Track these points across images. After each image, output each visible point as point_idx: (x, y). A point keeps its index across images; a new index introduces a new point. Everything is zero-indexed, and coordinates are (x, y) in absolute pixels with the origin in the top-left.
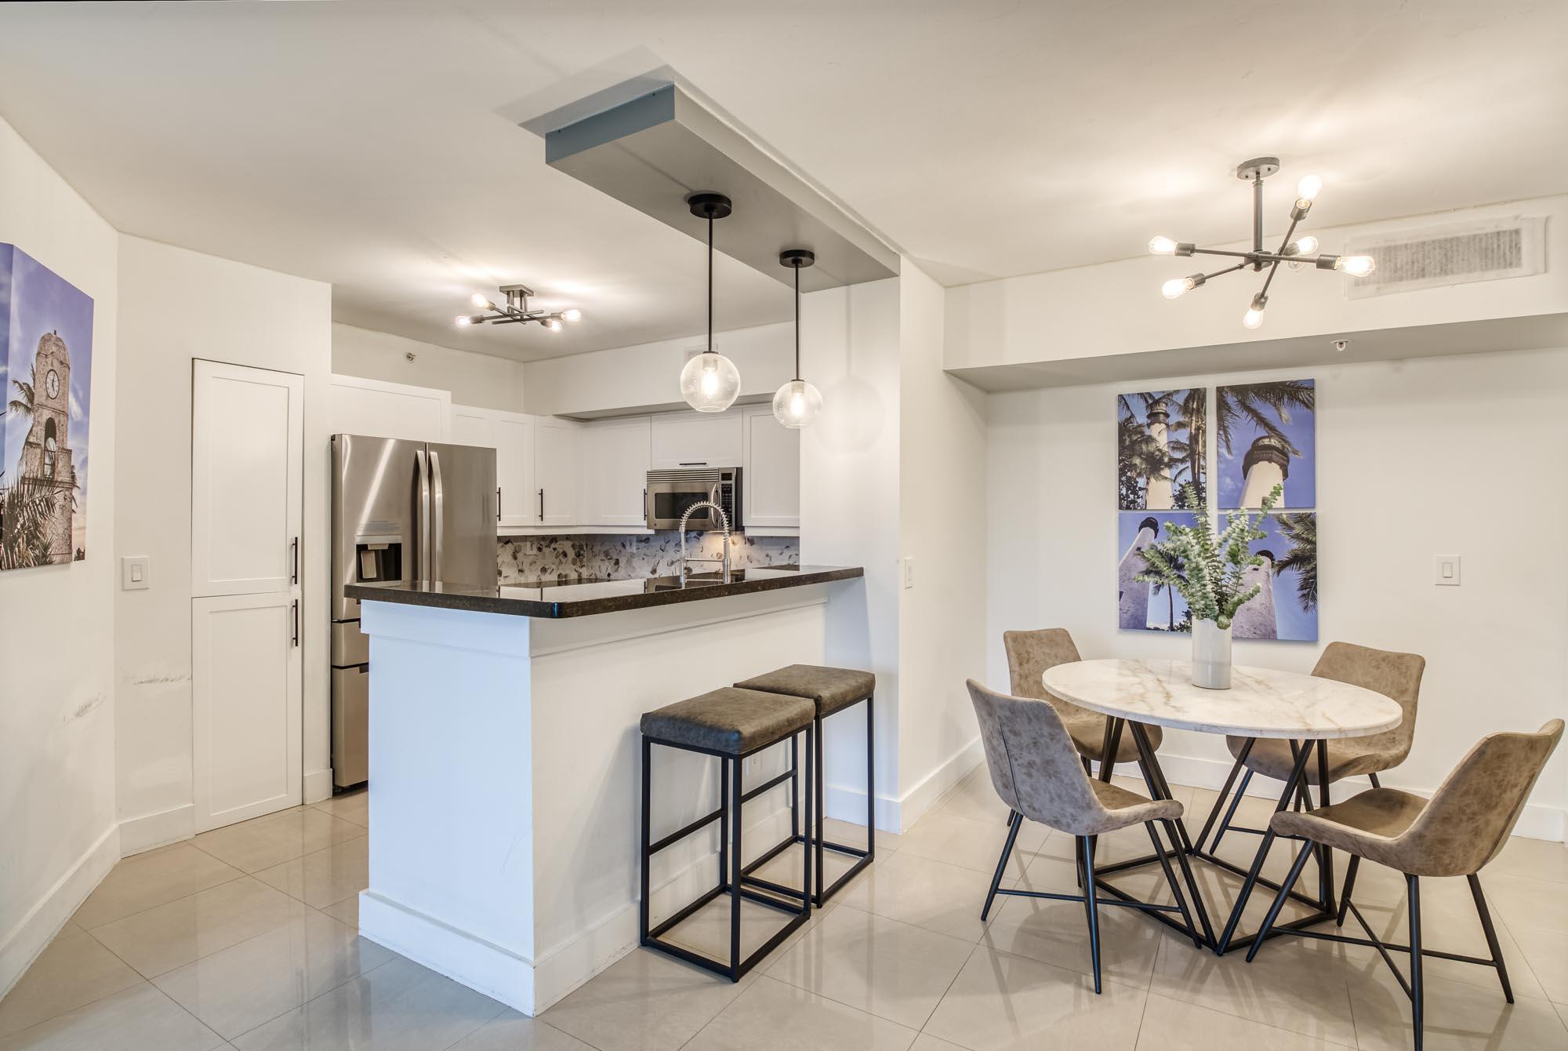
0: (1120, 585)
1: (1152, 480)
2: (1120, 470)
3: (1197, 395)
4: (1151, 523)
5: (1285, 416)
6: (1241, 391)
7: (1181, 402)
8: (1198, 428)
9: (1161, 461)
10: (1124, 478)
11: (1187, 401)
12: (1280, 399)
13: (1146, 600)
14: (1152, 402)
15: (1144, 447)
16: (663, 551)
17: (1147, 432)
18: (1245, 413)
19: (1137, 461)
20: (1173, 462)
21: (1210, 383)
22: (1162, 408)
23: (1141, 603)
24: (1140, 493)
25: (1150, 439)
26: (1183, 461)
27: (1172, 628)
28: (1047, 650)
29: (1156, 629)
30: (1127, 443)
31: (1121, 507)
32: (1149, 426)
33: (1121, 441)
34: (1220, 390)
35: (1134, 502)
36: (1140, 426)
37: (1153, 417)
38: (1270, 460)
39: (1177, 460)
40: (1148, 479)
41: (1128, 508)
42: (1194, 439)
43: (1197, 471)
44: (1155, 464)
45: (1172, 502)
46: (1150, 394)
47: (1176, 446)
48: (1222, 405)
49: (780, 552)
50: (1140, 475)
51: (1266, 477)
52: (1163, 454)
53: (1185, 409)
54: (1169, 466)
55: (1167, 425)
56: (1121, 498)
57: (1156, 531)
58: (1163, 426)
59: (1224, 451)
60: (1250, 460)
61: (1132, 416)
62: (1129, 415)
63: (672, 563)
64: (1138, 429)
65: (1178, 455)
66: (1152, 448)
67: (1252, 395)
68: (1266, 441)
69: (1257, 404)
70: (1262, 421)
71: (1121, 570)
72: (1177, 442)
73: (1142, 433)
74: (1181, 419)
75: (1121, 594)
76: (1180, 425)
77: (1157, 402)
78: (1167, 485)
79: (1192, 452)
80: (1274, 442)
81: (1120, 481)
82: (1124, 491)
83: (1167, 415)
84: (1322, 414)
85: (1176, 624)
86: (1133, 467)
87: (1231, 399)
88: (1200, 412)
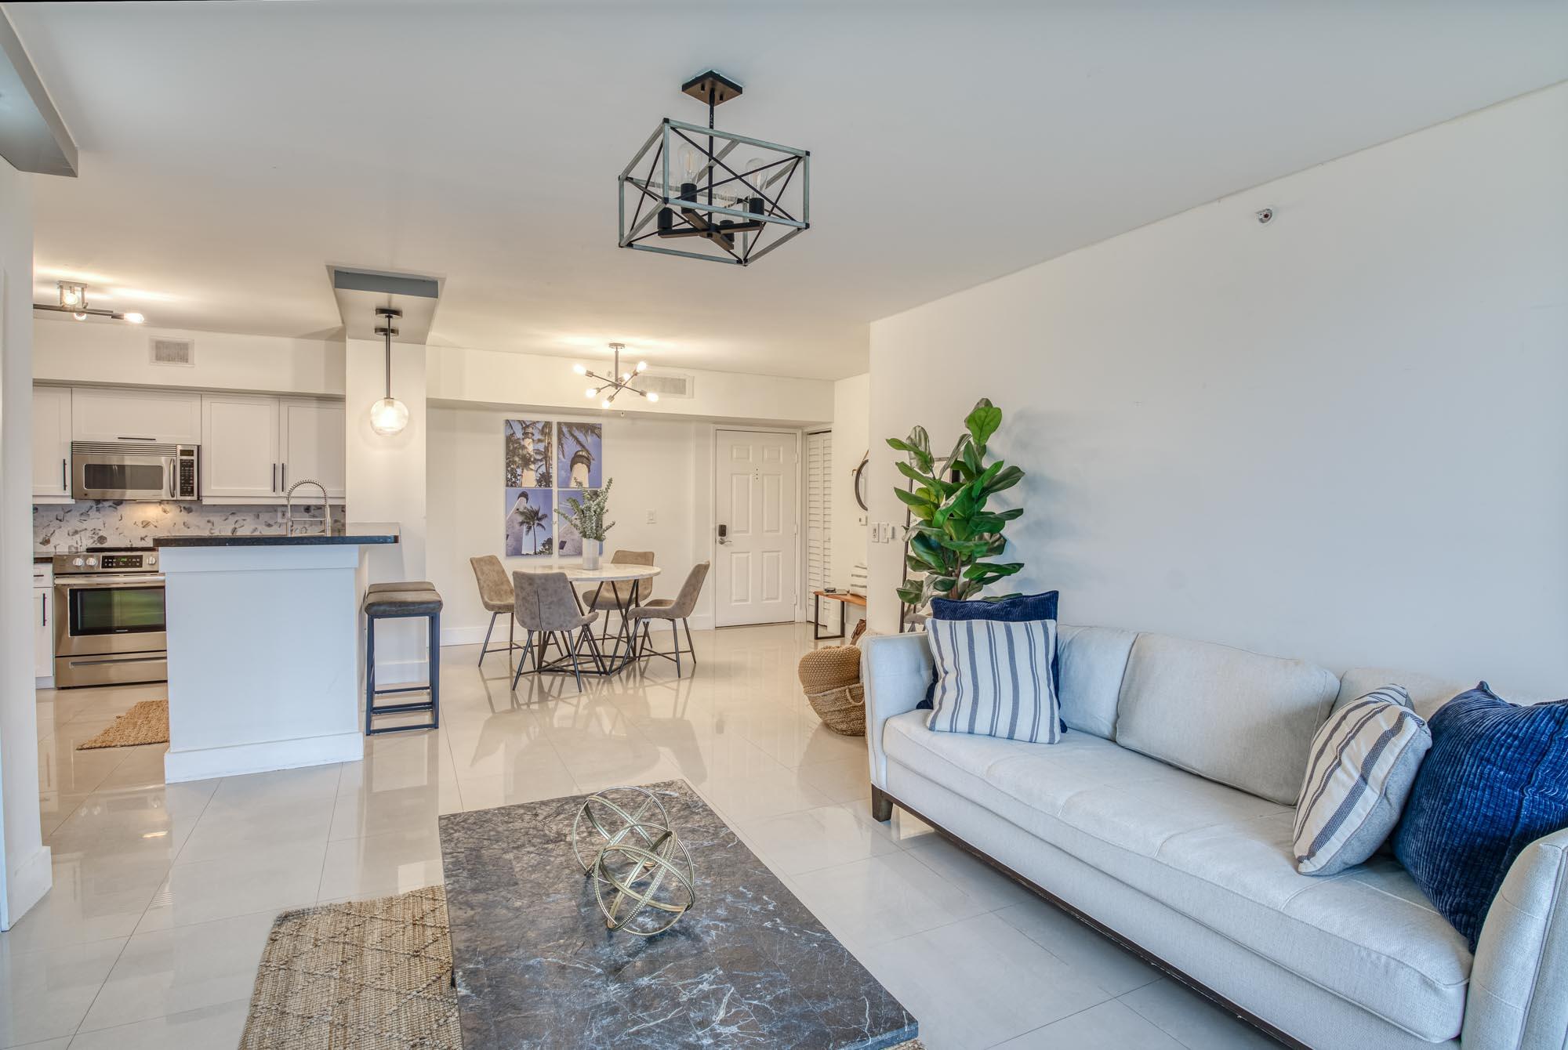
0: (507, 531)
1: (525, 470)
2: (507, 463)
3: (548, 425)
4: (524, 495)
5: (589, 440)
6: (570, 425)
7: (540, 428)
8: (549, 443)
9: (529, 460)
10: (509, 469)
11: (543, 428)
12: (587, 432)
13: (522, 538)
14: (525, 426)
15: (520, 451)
16: (60, 521)
17: (522, 443)
18: (571, 438)
19: (517, 459)
20: (535, 461)
21: (555, 419)
22: (530, 430)
23: (519, 540)
24: (519, 478)
25: (524, 447)
26: (541, 460)
27: (535, 553)
28: (489, 567)
29: (527, 554)
30: (511, 448)
31: (507, 485)
32: (523, 439)
33: (507, 447)
34: (559, 424)
35: (515, 482)
36: (519, 439)
37: (526, 434)
38: (583, 463)
39: (538, 460)
40: (523, 469)
41: (512, 486)
42: (547, 449)
43: (548, 466)
44: (527, 462)
45: (535, 483)
46: (524, 422)
47: (538, 452)
48: (560, 432)
49: (224, 518)
50: (518, 467)
51: (581, 472)
52: (531, 456)
53: (542, 432)
54: (534, 463)
55: (533, 440)
56: (508, 480)
57: (527, 499)
58: (531, 440)
59: (561, 456)
60: (573, 462)
61: (514, 433)
62: (512, 432)
63: (76, 532)
64: (517, 441)
65: (539, 457)
66: (525, 452)
67: (574, 429)
68: (581, 453)
69: (577, 433)
70: (579, 442)
71: (507, 522)
72: (538, 450)
73: (520, 443)
74: (540, 437)
75: (508, 536)
76: (540, 441)
77: (528, 426)
78: (533, 473)
79: (546, 456)
80: (584, 454)
81: (507, 470)
82: (509, 476)
83: (533, 435)
84: (605, 441)
85: (537, 551)
86: (514, 462)
87: (565, 430)
88: (549, 434)
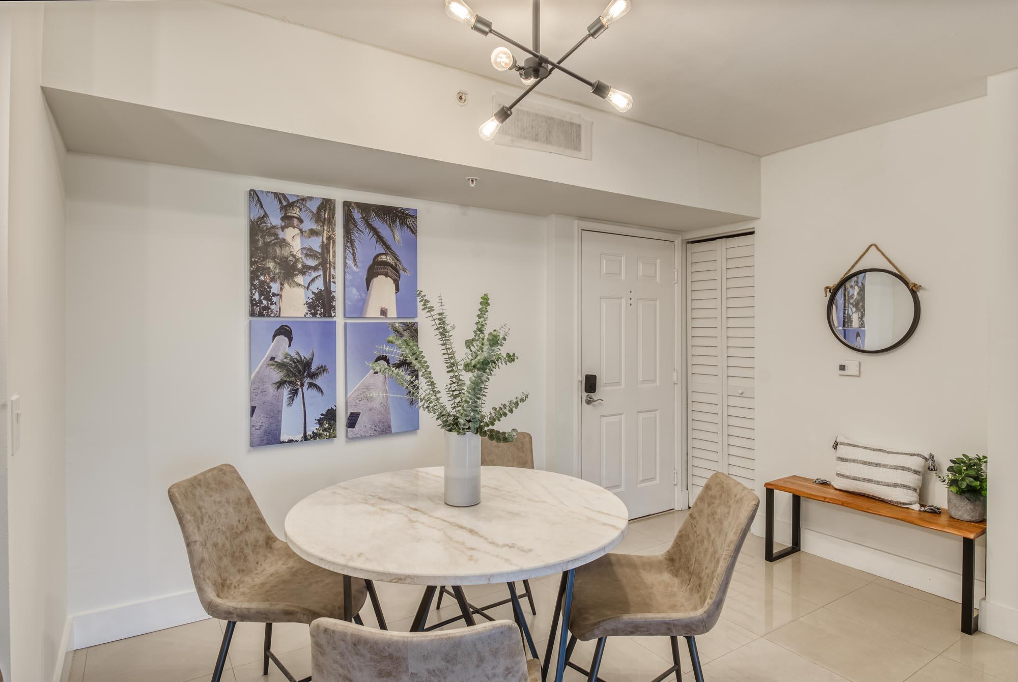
0: (251, 400)
1: (286, 285)
2: (252, 272)
3: (327, 204)
4: (284, 331)
5: (396, 236)
6: (365, 208)
7: (314, 210)
8: (329, 238)
9: (294, 267)
10: (256, 282)
11: (319, 209)
12: (394, 222)
13: (280, 412)
14: (287, 204)
15: (278, 250)
17: (281, 235)
18: (368, 230)
19: (271, 265)
20: (305, 269)
21: (339, 195)
22: (295, 212)
23: (275, 417)
24: (274, 299)
25: (283, 243)
26: (315, 269)
27: (305, 438)
29: (291, 441)
30: (261, 243)
31: (252, 314)
32: (283, 228)
33: (253, 241)
34: (347, 204)
35: (267, 308)
36: (274, 227)
37: (288, 220)
38: (386, 275)
39: (310, 268)
40: (282, 284)
41: (261, 315)
42: (326, 248)
43: (328, 280)
44: (289, 270)
45: (305, 309)
46: (283, 195)
47: (310, 253)
48: (349, 220)
50: (273, 280)
51: (383, 288)
52: (297, 260)
53: (318, 217)
54: (303, 273)
55: (301, 230)
56: (253, 304)
57: (290, 340)
58: (297, 231)
59: (350, 262)
60: (372, 274)
61: (266, 215)
62: (263, 213)
64: (272, 231)
65: (311, 262)
66: (286, 252)
67: (373, 214)
68: (383, 258)
69: (377, 223)
70: (380, 239)
71: (253, 383)
72: (310, 249)
73: (276, 235)
74: (314, 227)
75: (253, 409)
76: (313, 233)
77: (291, 205)
78: (300, 292)
79: (324, 263)
80: (389, 259)
81: (252, 284)
82: (256, 297)
83: (301, 221)
84: (422, 240)
85: (309, 433)
86: (266, 270)
87: (357, 215)
88: (330, 221)
